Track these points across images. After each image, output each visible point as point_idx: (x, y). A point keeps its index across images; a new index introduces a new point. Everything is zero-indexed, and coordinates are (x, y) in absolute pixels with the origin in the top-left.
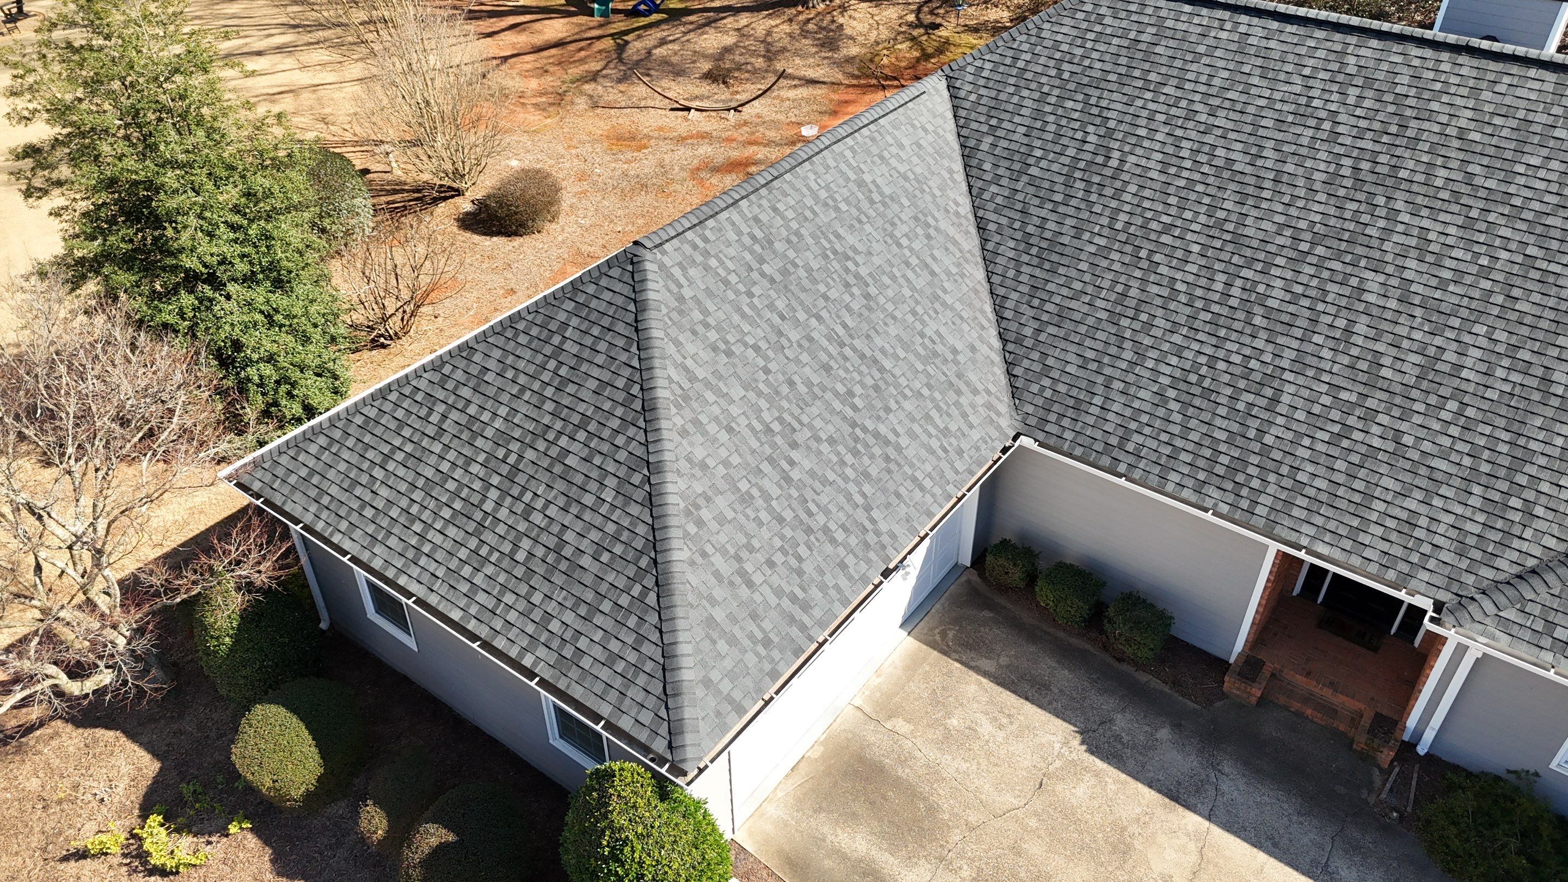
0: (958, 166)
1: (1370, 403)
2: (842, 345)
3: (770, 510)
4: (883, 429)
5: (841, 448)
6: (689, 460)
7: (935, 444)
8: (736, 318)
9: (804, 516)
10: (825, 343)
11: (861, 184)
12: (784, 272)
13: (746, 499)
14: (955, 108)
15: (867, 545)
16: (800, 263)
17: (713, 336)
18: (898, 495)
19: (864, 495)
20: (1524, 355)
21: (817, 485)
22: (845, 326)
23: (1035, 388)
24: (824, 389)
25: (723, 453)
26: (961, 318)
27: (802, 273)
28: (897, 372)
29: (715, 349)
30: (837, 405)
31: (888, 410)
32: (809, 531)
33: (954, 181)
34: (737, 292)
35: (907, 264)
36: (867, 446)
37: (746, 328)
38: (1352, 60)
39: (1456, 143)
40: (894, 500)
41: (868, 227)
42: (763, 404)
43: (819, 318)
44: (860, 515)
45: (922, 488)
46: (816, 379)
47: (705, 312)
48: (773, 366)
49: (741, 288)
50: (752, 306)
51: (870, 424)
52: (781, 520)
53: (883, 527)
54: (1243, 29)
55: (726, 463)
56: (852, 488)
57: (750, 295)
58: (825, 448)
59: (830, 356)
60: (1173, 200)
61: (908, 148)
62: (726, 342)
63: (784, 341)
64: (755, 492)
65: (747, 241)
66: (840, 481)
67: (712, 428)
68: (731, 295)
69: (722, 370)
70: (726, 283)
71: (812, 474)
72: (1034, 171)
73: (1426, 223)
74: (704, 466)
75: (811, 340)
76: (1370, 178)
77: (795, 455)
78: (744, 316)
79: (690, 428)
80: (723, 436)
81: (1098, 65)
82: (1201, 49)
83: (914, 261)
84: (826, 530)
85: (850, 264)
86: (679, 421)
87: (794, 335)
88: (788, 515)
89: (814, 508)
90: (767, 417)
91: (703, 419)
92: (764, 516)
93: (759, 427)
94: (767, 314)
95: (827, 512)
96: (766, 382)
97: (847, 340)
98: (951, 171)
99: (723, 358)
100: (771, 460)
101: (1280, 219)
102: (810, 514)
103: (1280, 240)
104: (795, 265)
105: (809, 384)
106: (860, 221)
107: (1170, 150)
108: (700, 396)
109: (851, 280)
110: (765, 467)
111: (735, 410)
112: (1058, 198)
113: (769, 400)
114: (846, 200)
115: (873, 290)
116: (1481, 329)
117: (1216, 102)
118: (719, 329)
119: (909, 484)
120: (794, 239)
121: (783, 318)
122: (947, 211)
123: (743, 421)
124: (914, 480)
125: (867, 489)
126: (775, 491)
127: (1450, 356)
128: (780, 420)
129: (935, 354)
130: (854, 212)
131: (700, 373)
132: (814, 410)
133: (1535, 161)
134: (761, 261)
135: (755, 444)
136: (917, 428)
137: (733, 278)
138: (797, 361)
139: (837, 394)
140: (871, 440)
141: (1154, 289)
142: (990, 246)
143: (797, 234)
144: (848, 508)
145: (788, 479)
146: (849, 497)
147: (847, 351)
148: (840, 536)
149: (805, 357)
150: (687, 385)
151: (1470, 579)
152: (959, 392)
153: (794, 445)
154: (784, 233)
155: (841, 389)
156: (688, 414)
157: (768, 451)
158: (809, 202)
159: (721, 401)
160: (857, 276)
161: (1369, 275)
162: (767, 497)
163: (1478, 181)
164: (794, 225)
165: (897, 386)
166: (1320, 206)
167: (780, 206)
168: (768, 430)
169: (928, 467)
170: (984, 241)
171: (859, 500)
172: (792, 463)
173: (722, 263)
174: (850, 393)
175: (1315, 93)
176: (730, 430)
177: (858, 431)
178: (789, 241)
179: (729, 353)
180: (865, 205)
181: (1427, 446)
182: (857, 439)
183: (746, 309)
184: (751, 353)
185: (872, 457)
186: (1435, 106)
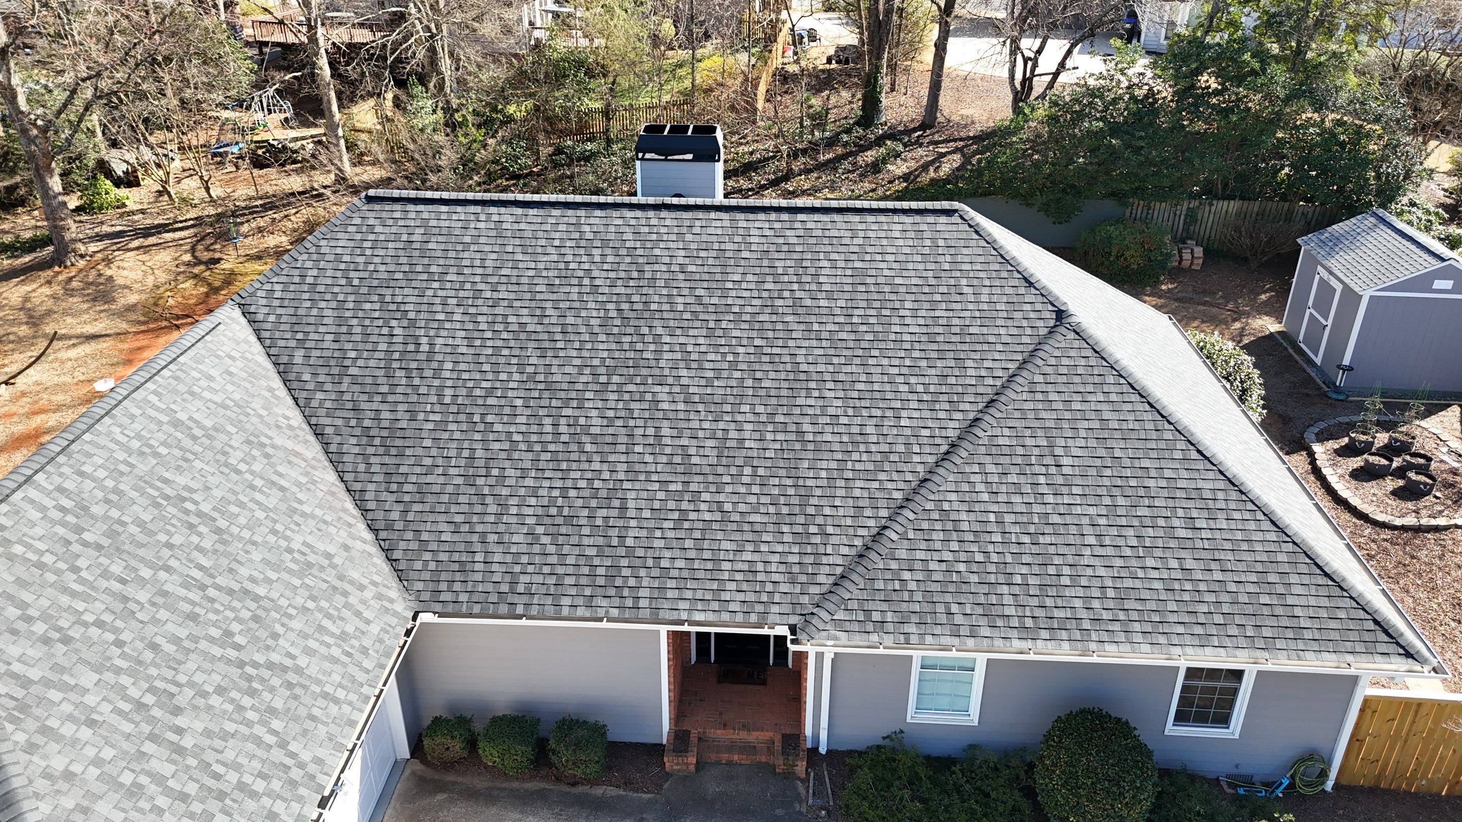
0: (277, 383)
1: (693, 487)
2: (203, 587)
3: (168, 792)
4: (275, 657)
5: (234, 694)
6: (47, 775)
7: (336, 652)
8: (65, 600)
9: (210, 782)
10: (182, 592)
11: (176, 424)
12: (111, 534)
13: (135, 791)
14: (257, 332)
15: (293, 783)
16: (127, 519)
17: (40, 628)
18: (313, 718)
19: (275, 733)
20: (780, 418)
21: (218, 743)
22: (201, 568)
23: (418, 565)
24: (195, 639)
25: (90, 752)
26: (325, 522)
27: (133, 529)
28: (274, 595)
29: (46, 641)
30: (217, 651)
31: (275, 636)
32: (221, 796)
33: (277, 398)
34: (58, 572)
35: (252, 487)
36: (263, 681)
37: (80, 606)
38: (586, 228)
39: (681, 276)
40: (309, 724)
41: (198, 464)
42: (125, 680)
43: (168, 569)
44: (277, 755)
45: (336, 701)
46: (183, 633)
47: (24, 606)
48: (126, 636)
49: (62, 565)
50: (82, 581)
51: (260, 658)
52: (184, 797)
53: (306, 756)
54: (495, 218)
55: (97, 762)
56: (259, 730)
57: (75, 570)
58: (215, 700)
59: (193, 603)
60: (487, 367)
61: (218, 378)
62: (59, 629)
63: (132, 606)
64: (143, 780)
65: (55, 514)
66: (243, 729)
67: (68, 730)
68: (51, 577)
69: (61, 660)
70: (41, 566)
71: (207, 733)
72: (353, 371)
73: (682, 340)
74: (68, 776)
75: (165, 594)
76: (632, 315)
77: (181, 721)
78: (74, 594)
79: (39, 739)
80: (85, 733)
81: (382, 268)
82: (467, 239)
83: (258, 483)
84: (241, 787)
85: (188, 505)
86: (21, 737)
87: (143, 596)
88: (192, 789)
89: (219, 769)
90: (134, 692)
91: (53, 723)
92: (162, 801)
93: (126, 707)
94: (103, 584)
95: (237, 767)
96: (123, 656)
97: (208, 581)
98: (271, 390)
99: (61, 648)
100: (153, 738)
101: (578, 362)
102: (217, 777)
103: (584, 379)
104: (124, 524)
105: (175, 640)
106: (187, 460)
107: (470, 326)
108: (41, 700)
109: (194, 520)
110: (149, 747)
111: (91, 700)
112: (384, 389)
113: (131, 673)
114: (164, 444)
115: (222, 523)
116: (745, 408)
117: (495, 279)
118: (45, 617)
119: (321, 702)
120: (114, 497)
121: (123, 582)
122: (278, 427)
123: (106, 708)
124: (325, 695)
125: (277, 725)
126: (167, 769)
127: (733, 434)
128: (152, 690)
129: (310, 565)
130: (177, 452)
131: (34, 674)
132: (191, 666)
133: (737, 277)
134: (79, 530)
135: (127, 727)
136: (312, 644)
137: (48, 559)
138: (155, 621)
139: (212, 640)
140: (266, 673)
141: (497, 446)
142: (333, 448)
143: (116, 491)
144: (260, 753)
145: (179, 750)
146: (258, 741)
147: (211, 592)
148: (260, 786)
149: (163, 614)
150: (19, 693)
151: (805, 599)
152: (345, 594)
153: (177, 711)
154: (100, 494)
155: (215, 632)
156: (31, 725)
157: (146, 729)
158: (121, 455)
159: (72, 696)
160: (200, 514)
161: (658, 389)
162: (159, 779)
163: (706, 300)
164: (110, 483)
165: (278, 608)
166: (604, 346)
167: (87, 468)
168: (141, 706)
169: (336, 678)
170: (325, 445)
171: (271, 739)
172: (180, 731)
173: (29, 546)
174: (228, 634)
175: (569, 258)
176: (91, 723)
177: (249, 670)
178: (107, 501)
179: (66, 640)
180: (187, 443)
181: (742, 507)
182: (249, 678)
183: (76, 587)
184: (94, 632)
185: (272, 690)
186: (657, 252)
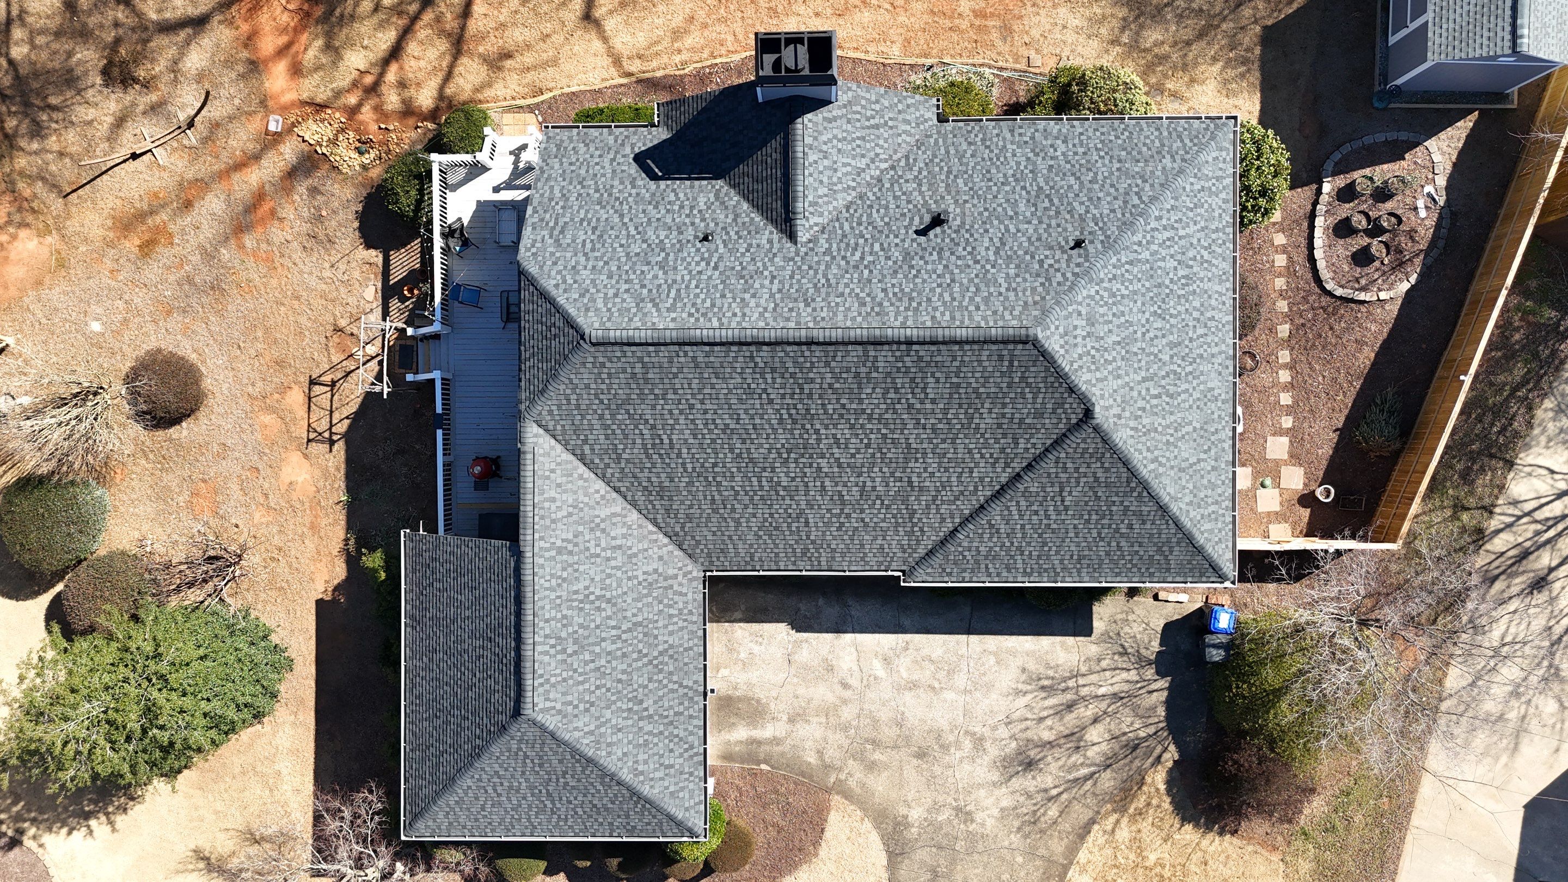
2: (620, 637)
3: (655, 735)
4: (661, 648)
5: (655, 677)
6: (619, 759)
8: (581, 688)
9: (666, 721)
10: (614, 647)
12: (575, 641)
14: (553, 436)
15: (692, 698)
16: (576, 628)
19: (675, 682)
21: (660, 703)
22: (614, 628)
24: (630, 665)
25: (626, 740)
27: (581, 631)
28: (645, 615)
30: (640, 664)
31: (656, 637)
32: (671, 723)
34: (571, 677)
36: (661, 663)
37: (587, 686)
41: (581, 569)
42: (619, 704)
43: (603, 640)
44: (681, 691)
46: (624, 666)
48: (608, 685)
49: (571, 673)
50: (581, 674)
51: (655, 654)
52: (661, 733)
53: (690, 684)
56: (671, 686)
57: (575, 671)
58: (651, 686)
59: (621, 649)
62: (587, 702)
63: (602, 669)
64: (646, 737)
65: (553, 651)
66: (666, 690)
67: (614, 738)
68: (570, 682)
69: (597, 714)
70: (564, 679)
71: (655, 702)
75: (609, 653)
77: (645, 705)
78: (582, 683)
80: (620, 735)
83: (609, 554)
84: (676, 714)
85: (591, 597)
86: (604, 752)
87: (603, 662)
88: (661, 728)
89: (666, 713)
90: (624, 707)
91: (609, 740)
92: (656, 740)
93: (625, 715)
94: (588, 668)
95: (671, 707)
96: (613, 694)
97: (620, 632)
99: (593, 709)
100: (641, 719)
102: (667, 717)
104: (576, 632)
105: (624, 672)
106: (577, 570)
108: (600, 734)
109: (597, 603)
110: (641, 724)
111: (614, 722)
113: (619, 699)
114: (563, 571)
115: (608, 595)
118: (580, 700)
120: (565, 621)
121: (593, 661)
123: (620, 720)
125: (675, 678)
126: (650, 727)
128: (629, 700)
129: (651, 584)
130: (570, 570)
131: (592, 725)
132: (635, 677)
134: (565, 651)
135: (630, 722)
136: (670, 628)
137: (565, 675)
138: (614, 669)
139: (635, 660)
140: (660, 659)
143: (564, 617)
144: (675, 695)
145: (651, 716)
146: (673, 691)
147: (623, 637)
148: (681, 709)
149: (614, 663)
150: (593, 738)
152: (671, 587)
153: (641, 702)
154: (559, 625)
155: (635, 656)
156: (604, 746)
157: (636, 717)
158: (553, 596)
159: (608, 725)
160: (598, 598)
162: (650, 733)
164: (560, 617)
165: (650, 623)
168: (630, 710)
171: (676, 686)
172: (646, 709)
174: (640, 652)
176: (619, 730)
177: (655, 662)
178: (564, 626)
179: (592, 704)
182: (656, 666)
183: (581, 679)
184: (598, 692)
185: (667, 664)
